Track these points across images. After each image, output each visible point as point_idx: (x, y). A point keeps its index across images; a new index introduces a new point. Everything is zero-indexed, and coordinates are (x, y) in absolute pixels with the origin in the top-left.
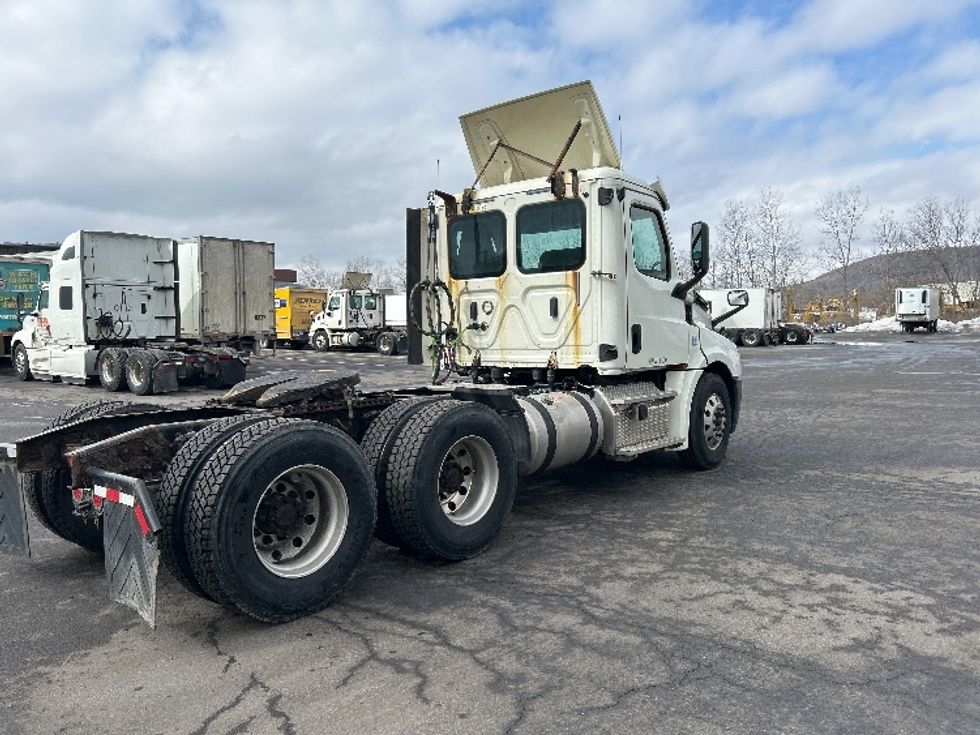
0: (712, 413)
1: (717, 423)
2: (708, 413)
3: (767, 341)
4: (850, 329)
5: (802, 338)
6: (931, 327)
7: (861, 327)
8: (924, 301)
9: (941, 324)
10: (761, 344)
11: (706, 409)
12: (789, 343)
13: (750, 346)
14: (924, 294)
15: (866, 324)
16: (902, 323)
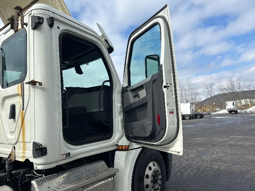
0: (150, 175)
1: (154, 181)
2: (147, 176)
3: (192, 118)
4: (215, 113)
5: (202, 116)
6: (236, 112)
7: (217, 113)
8: (233, 105)
9: (239, 111)
10: (190, 119)
11: (146, 173)
12: (198, 118)
13: (187, 119)
14: (233, 103)
15: (218, 112)
16: (228, 111)
